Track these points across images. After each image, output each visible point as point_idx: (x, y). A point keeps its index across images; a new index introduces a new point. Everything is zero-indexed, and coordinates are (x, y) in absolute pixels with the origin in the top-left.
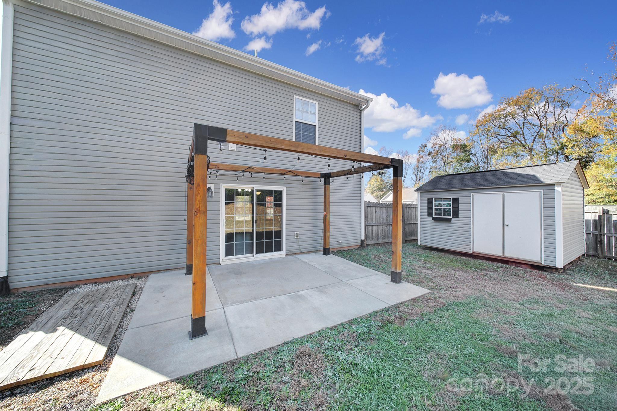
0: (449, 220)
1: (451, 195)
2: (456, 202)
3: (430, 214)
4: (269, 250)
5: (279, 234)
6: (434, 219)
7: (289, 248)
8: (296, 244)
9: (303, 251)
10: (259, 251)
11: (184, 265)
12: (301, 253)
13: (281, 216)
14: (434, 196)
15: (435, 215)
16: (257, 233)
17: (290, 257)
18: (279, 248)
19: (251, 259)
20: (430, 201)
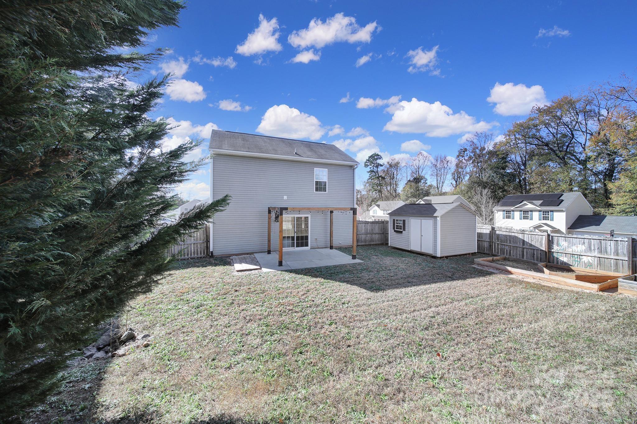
0: (401, 232)
1: (402, 218)
2: (404, 221)
3: (394, 228)
4: (302, 246)
5: (307, 238)
6: (395, 231)
7: (312, 245)
8: (315, 243)
9: (319, 247)
10: (298, 246)
11: (267, 250)
12: (318, 248)
13: (308, 230)
14: (396, 218)
15: (397, 229)
16: (297, 237)
17: (312, 250)
18: (307, 245)
19: (294, 250)
20: (394, 220)
